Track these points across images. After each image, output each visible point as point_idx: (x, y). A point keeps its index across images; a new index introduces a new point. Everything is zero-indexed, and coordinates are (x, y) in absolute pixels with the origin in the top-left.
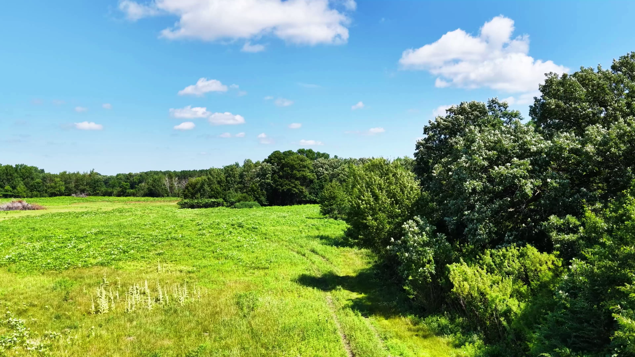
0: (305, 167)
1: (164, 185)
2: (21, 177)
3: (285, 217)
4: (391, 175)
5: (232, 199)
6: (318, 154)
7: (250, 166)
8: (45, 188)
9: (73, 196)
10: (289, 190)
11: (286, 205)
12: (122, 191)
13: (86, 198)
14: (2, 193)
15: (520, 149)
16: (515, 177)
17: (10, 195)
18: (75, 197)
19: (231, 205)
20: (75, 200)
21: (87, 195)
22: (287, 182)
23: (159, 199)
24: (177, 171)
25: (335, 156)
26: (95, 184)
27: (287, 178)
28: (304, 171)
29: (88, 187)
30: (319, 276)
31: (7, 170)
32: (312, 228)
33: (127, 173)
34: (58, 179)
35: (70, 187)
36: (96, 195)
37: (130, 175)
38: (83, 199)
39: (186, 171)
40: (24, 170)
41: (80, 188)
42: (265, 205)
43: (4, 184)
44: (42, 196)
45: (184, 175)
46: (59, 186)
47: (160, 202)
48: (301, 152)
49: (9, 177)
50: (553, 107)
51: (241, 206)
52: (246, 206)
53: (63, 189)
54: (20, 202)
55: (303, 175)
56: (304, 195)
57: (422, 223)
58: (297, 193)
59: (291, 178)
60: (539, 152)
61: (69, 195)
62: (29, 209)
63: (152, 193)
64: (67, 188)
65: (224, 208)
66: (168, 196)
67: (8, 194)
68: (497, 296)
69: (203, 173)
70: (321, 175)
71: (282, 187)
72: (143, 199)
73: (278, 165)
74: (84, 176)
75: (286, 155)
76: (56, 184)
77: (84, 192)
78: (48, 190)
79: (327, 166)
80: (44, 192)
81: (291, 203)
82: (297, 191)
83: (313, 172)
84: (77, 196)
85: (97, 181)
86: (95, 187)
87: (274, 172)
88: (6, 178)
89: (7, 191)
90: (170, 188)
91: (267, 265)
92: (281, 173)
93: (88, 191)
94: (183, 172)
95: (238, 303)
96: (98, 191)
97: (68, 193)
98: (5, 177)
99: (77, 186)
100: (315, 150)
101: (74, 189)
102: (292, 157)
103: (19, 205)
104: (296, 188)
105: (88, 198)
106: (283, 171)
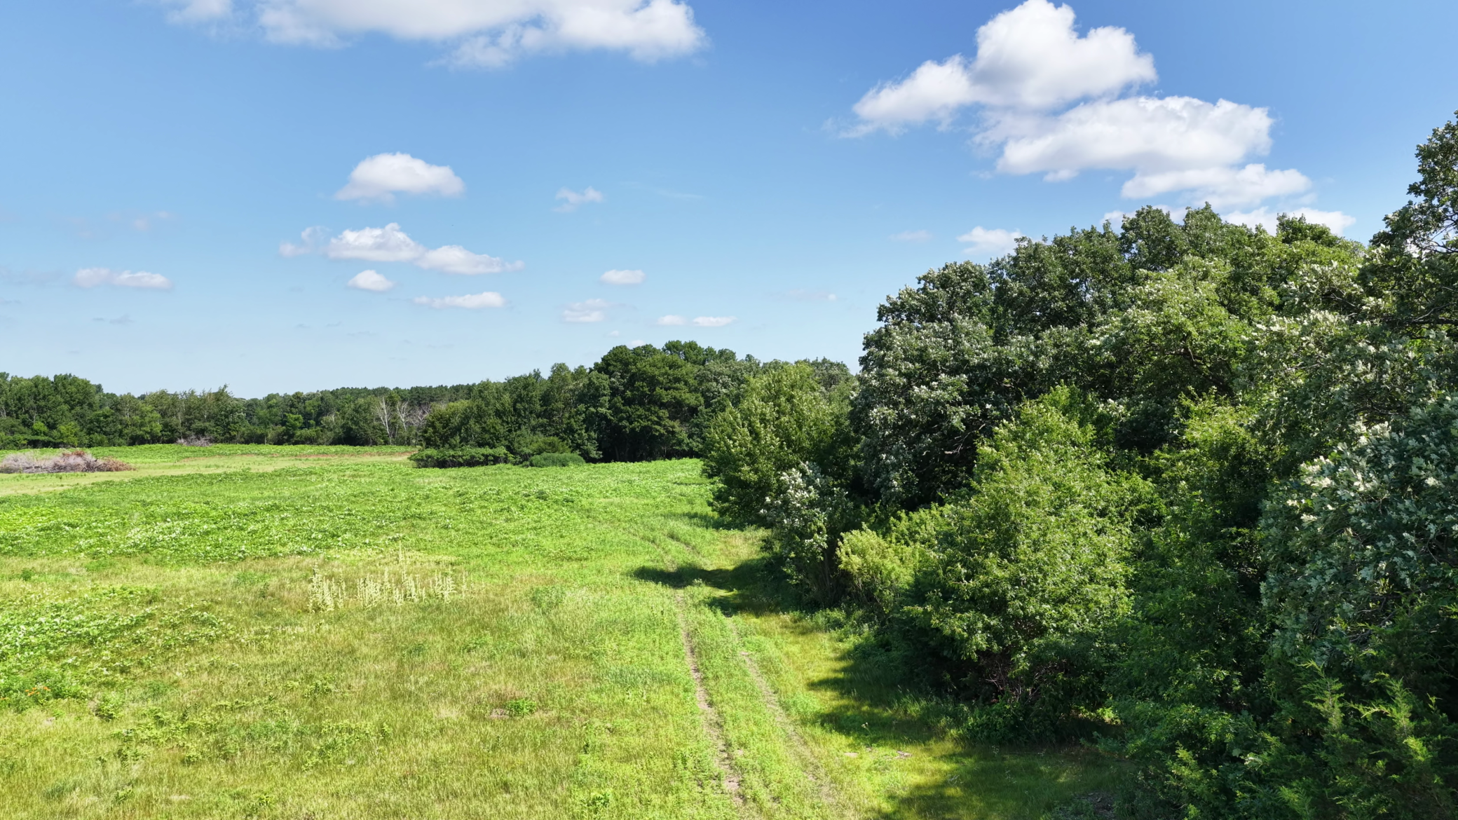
0: (677, 380)
1: (378, 419)
2: (66, 402)
3: (630, 482)
4: (783, 399)
5: (525, 449)
6: (710, 351)
7: (564, 379)
8: (120, 427)
9: (181, 444)
10: (646, 430)
11: (640, 459)
12: (286, 433)
13: (209, 448)
14: (26, 436)
15: (956, 359)
16: (938, 403)
17: (43, 441)
18: (185, 446)
19: (524, 460)
20: (186, 451)
21: (211, 441)
22: (641, 411)
23: (367, 448)
24: (403, 388)
25: (748, 356)
26: (227, 417)
27: (641, 404)
28: (677, 389)
29: (212, 423)
30: (671, 570)
31: (36, 387)
32: (680, 500)
33: (291, 393)
34: (149, 408)
35: (173, 424)
36: (230, 440)
37: (297, 396)
38: (202, 449)
39: (421, 388)
40: (74, 389)
41: (194, 426)
42: (594, 461)
43: (31, 417)
44: (112, 443)
45: (419, 397)
46: (150, 422)
47: (371, 455)
48: (673, 347)
49: (42, 403)
50: (1015, 295)
51: (543, 462)
52: (554, 463)
53: (158, 428)
54: (79, 455)
55: (675, 398)
56: (678, 440)
57: (809, 472)
58: (662, 435)
59: (649, 403)
60: (982, 367)
61: (171, 441)
62: (100, 469)
63: (351, 437)
64: (166, 426)
65: (509, 465)
66: (386, 443)
67: (38, 441)
68: (893, 569)
69: (461, 394)
70: (713, 398)
71: (631, 423)
72: (333, 448)
73: (622, 377)
74: (203, 400)
75: (639, 355)
76: (142, 417)
77: (203, 435)
78: (126, 431)
79: (726, 379)
80: (117, 434)
81: (650, 457)
82: (662, 431)
83: (696, 390)
84: (189, 443)
85: (232, 412)
86: (228, 424)
87: (615, 392)
88: (35, 406)
89: (37, 434)
90: (392, 425)
91: (585, 554)
92: (628, 393)
93: (212, 432)
94: (416, 390)
95: (533, 599)
96: (235, 433)
97: (169, 437)
98: (32, 402)
99: (188, 423)
100: (703, 344)
101: (181, 429)
102: (650, 359)
103: (79, 460)
104: (660, 425)
105: (213, 447)
106: (633, 389)
